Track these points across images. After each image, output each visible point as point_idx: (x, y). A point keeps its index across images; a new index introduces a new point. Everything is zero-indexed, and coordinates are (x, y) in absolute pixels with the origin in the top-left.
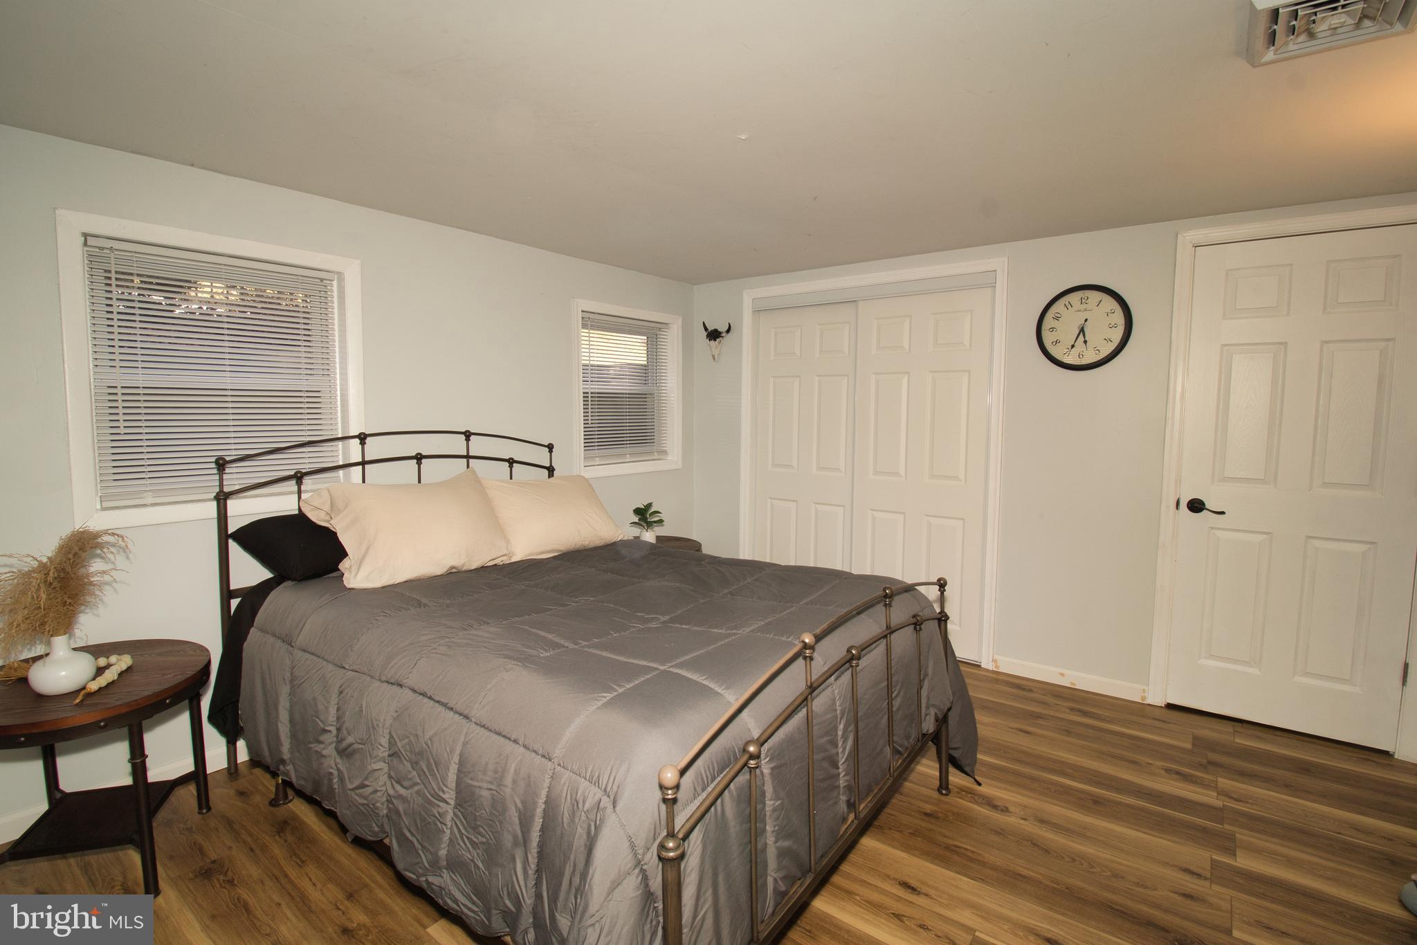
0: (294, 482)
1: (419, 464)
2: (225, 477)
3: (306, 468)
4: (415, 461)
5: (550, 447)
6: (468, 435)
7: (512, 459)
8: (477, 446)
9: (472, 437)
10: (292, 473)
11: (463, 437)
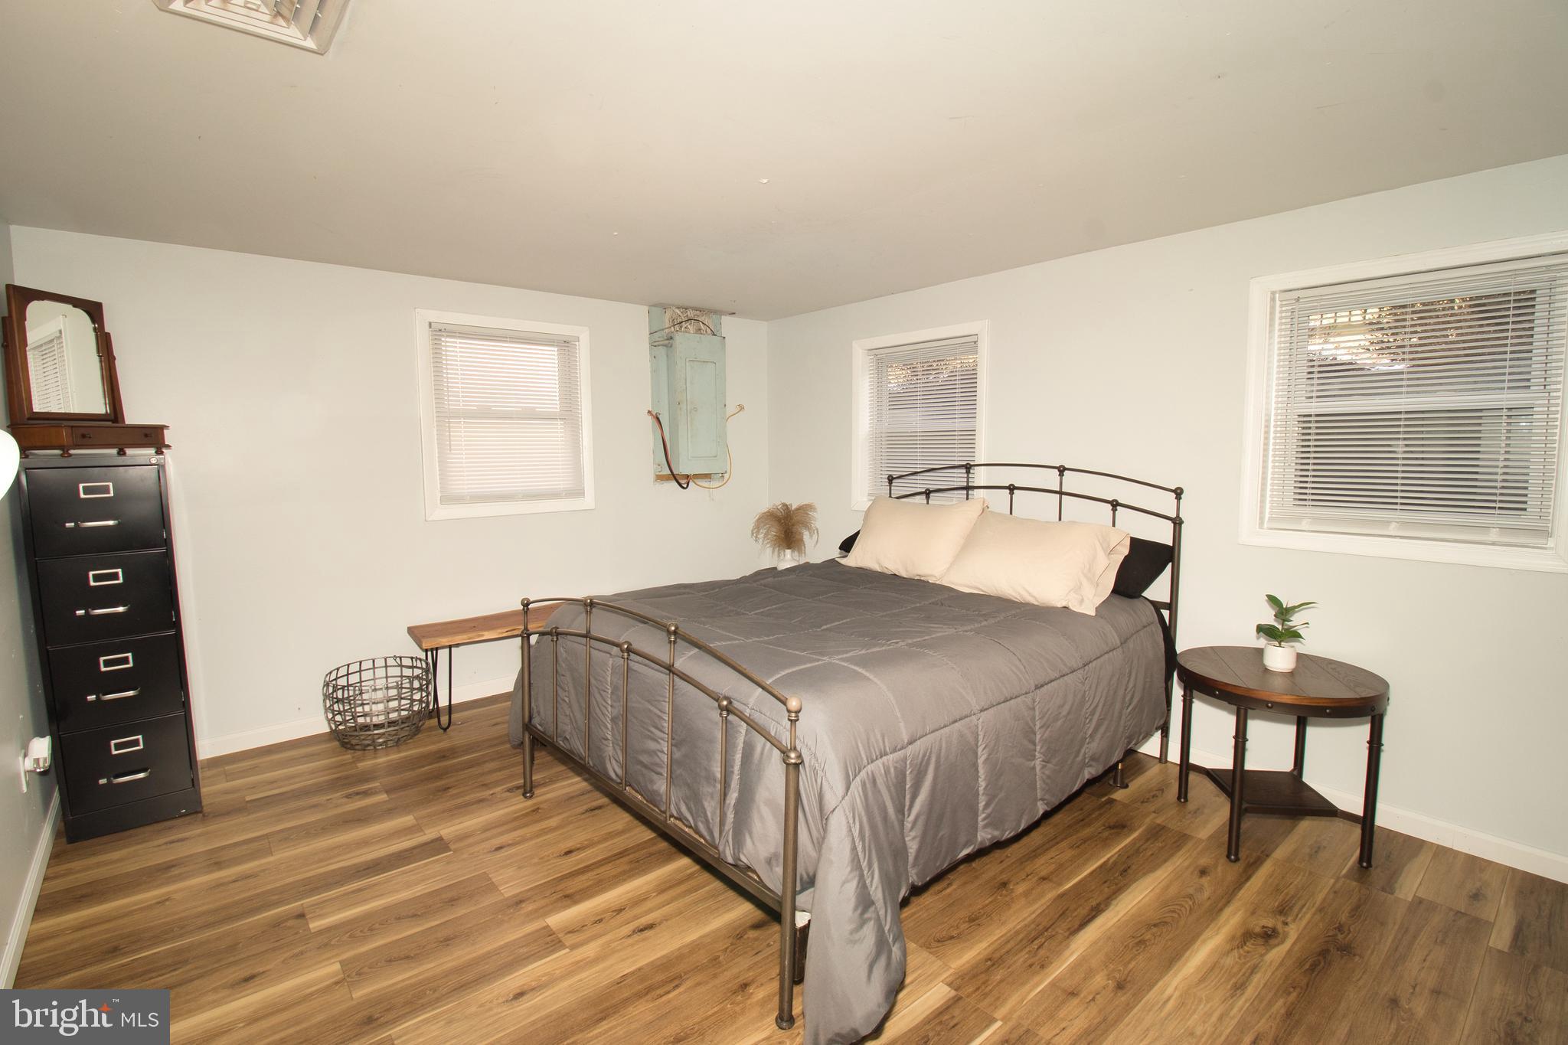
0: (924, 497)
1: (1012, 493)
2: (892, 488)
3: (932, 487)
4: (1008, 491)
5: (1178, 493)
6: (1062, 470)
7: (1116, 501)
8: (1071, 482)
9: (1066, 473)
10: (924, 490)
11: (1056, 472)
